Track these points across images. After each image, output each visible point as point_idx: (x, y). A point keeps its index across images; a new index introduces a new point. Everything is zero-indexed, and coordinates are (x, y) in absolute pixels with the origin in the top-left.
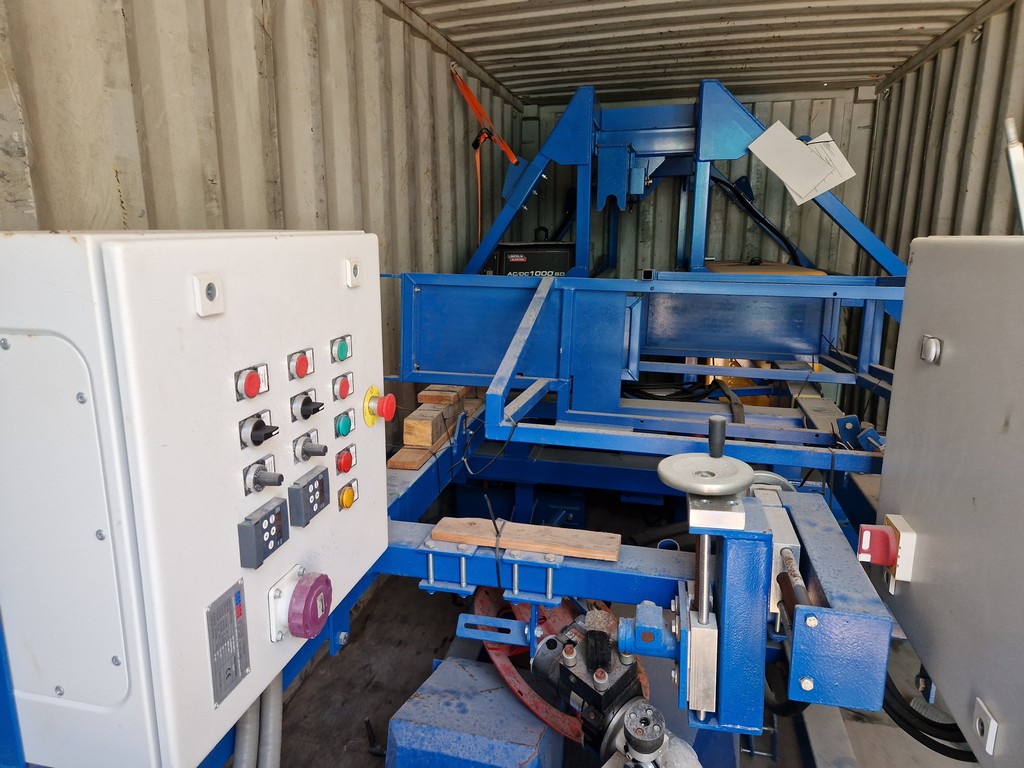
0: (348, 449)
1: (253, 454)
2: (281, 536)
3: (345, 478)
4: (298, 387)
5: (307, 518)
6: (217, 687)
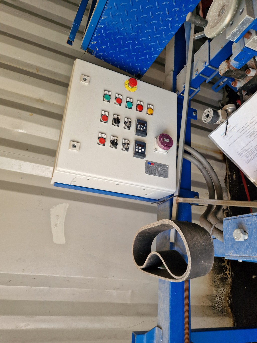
0: (137, 105)
1: (119, 147)
2: (143, 145)
3: (145, 110)
4: (110, 121)
5: (144, 133)
6: (164, 177)
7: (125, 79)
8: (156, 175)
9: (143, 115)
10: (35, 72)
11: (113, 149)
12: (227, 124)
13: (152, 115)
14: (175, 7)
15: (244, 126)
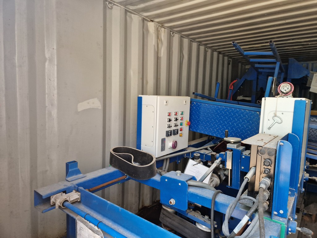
0: (182, 128)
1: (169, 123)
2: (171, 135)
3: (181, 132)
4: (175, 117)
5: (175, 134)
6: (161, 149)
7: (188, 120)
8: (161, 144)
9: (179, 132)
10: (158, 78)
11: (167, 120)
12: (197, 164)
13: (180, 136)
14: (221, 131)
15: (199, 171)
